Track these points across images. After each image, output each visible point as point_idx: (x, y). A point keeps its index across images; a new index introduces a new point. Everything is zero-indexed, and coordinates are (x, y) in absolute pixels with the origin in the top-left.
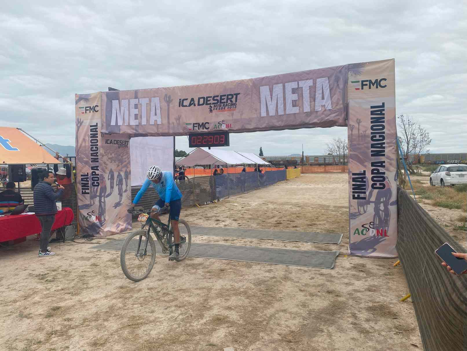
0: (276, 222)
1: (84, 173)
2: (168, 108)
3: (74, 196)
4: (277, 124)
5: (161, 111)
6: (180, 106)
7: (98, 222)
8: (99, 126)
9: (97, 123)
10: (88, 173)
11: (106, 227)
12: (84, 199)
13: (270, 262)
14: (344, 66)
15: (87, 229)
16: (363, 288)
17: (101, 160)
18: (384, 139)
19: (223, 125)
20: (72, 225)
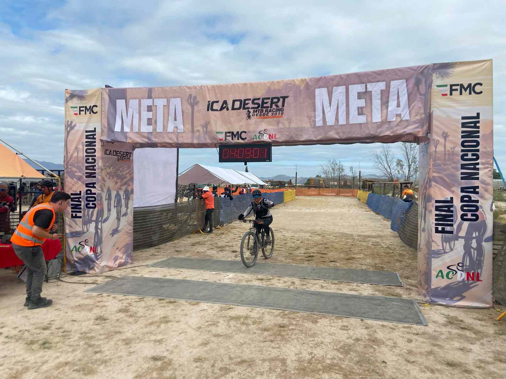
0: (306, 255)
1: (75, 191)
2: (193, 112)
3: (61, 221)
4: (337, 137)
5: (183, 115)
6: (208, 110)
7: (92, 255)
8: (98, 131)
9: (95, 128)
10: (80, 192)
11: (101, 261)
12: (73, 224)
13: (337, 314)
14: (427, 67)
15: (77, 264)
16: (490, 357)
17: (99, 176)
18: (478, 158)
19: (265, 135)
20: (58, 258)
